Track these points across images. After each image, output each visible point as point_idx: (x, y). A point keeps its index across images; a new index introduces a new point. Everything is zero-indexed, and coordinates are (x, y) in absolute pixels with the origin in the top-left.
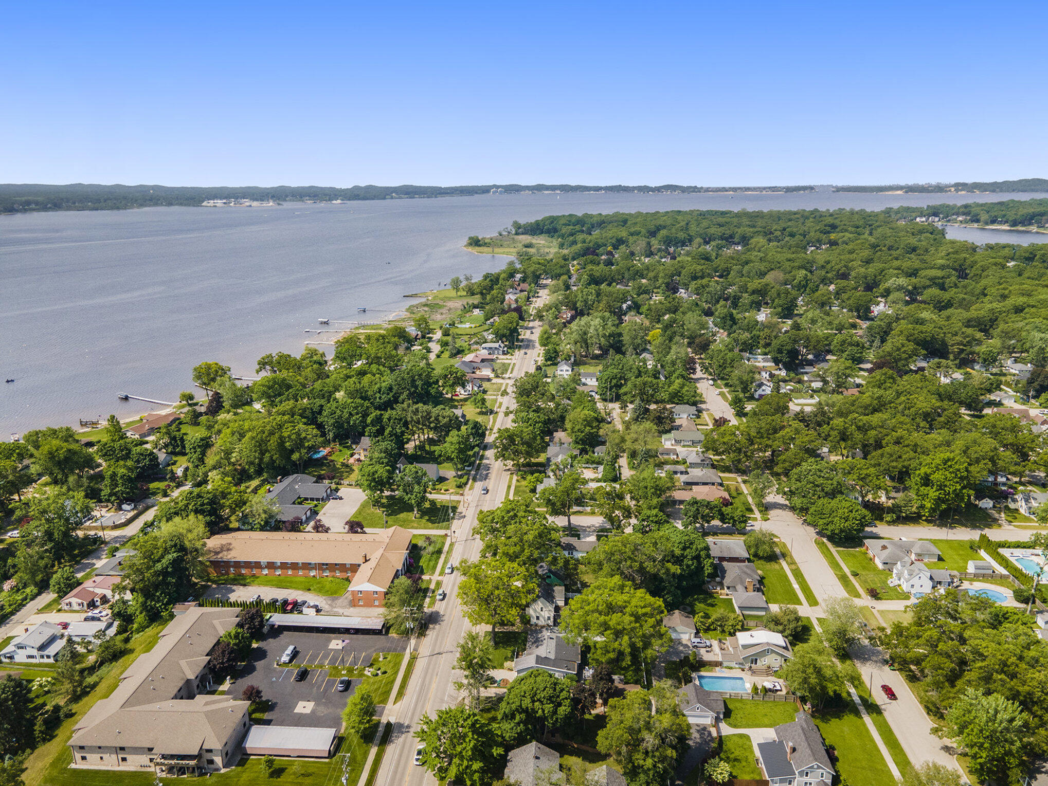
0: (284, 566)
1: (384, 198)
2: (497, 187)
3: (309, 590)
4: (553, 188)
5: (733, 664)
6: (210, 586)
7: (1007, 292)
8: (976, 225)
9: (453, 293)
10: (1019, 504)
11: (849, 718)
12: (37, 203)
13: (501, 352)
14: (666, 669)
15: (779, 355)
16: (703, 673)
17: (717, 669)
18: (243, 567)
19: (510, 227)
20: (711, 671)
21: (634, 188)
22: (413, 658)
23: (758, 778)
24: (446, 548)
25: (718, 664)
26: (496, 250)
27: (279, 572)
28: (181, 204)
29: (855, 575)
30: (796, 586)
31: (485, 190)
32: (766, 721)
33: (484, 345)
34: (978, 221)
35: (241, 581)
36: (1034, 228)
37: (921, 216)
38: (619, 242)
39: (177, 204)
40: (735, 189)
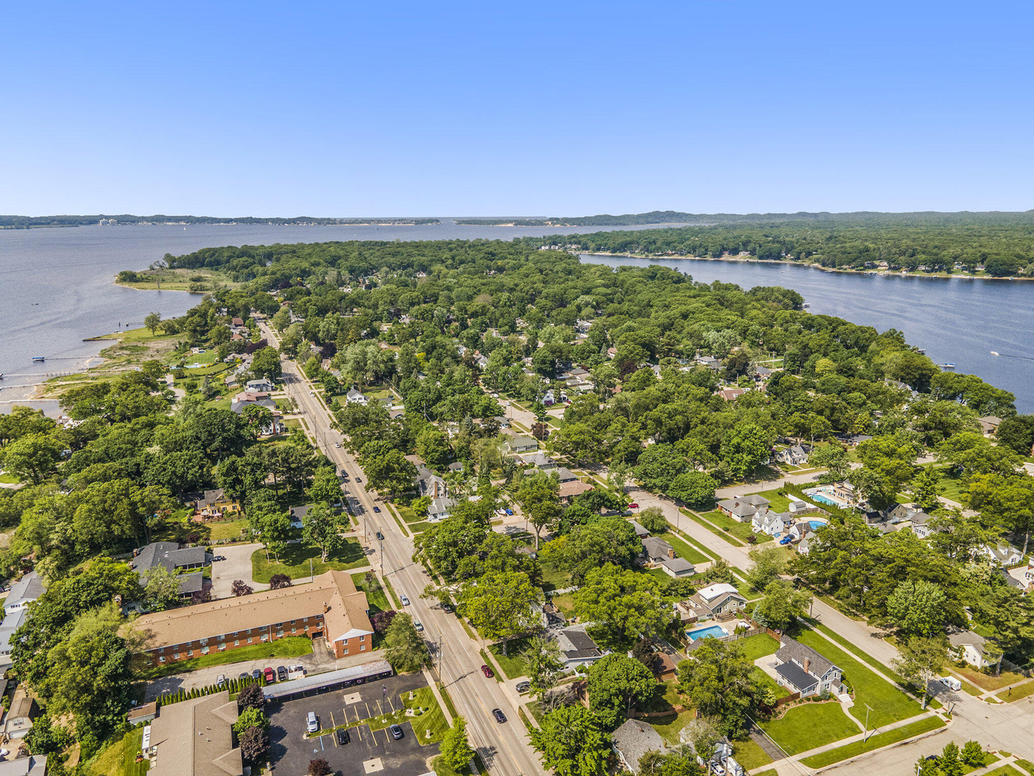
0: (230, 638)
2: (108, 217)
3: (273, 656)
4: (177, 219)
5: (706, 617)
6: (145, 684)
7: (667, 303)
8: (587, 252)
9: (148, 334)
10: (785, 457)
11: (805, 633)
13: (270, 389)
15: (543, 366)
17: (696, 624)
18: (176, 652)
19: (161, 261)
20: (692, 627)
21: (267, 221)
22: (443, 690)
23: (788, 695)
24: (382, 583)
25: (695, 620)
26: (162, 285)
27: (223, 647)
29: (727, 530)
30: (696, 548)
31: (92, 221)
32: (758, 652)
33: (248, 383)
34: (587, 249)
35: (179, 669)
36: (628, 254)
37: (545, 245)
38: (305, 273)
40: (368, 221)
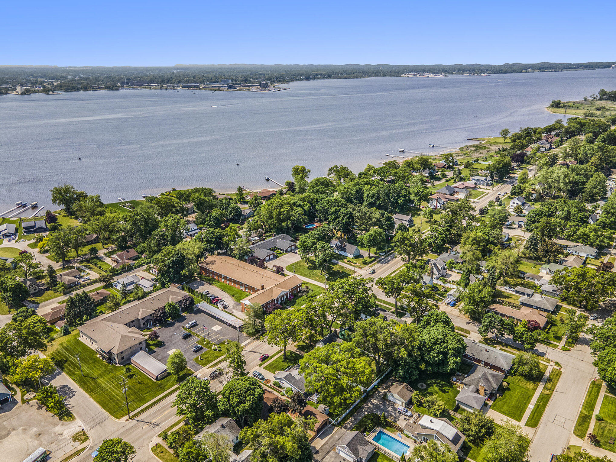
0: (230, 280)
1: (521, 72)
3: (233, 296)
5: (410, 435)
6: (197, 280)
9: (502, 140)
12: (321, 75)
13: (485, 184)
14: (365, 417)
16: (385, 431)
17: (399, 433)
18: (215, 275)
19: (596, 95)
20: (392, 432)
25: (401, 430)
27: (228, 282)
28: (391, 76)
30: (531, 406)
33: (474, 177)
35: (210, 282)
39: (388, 76)
